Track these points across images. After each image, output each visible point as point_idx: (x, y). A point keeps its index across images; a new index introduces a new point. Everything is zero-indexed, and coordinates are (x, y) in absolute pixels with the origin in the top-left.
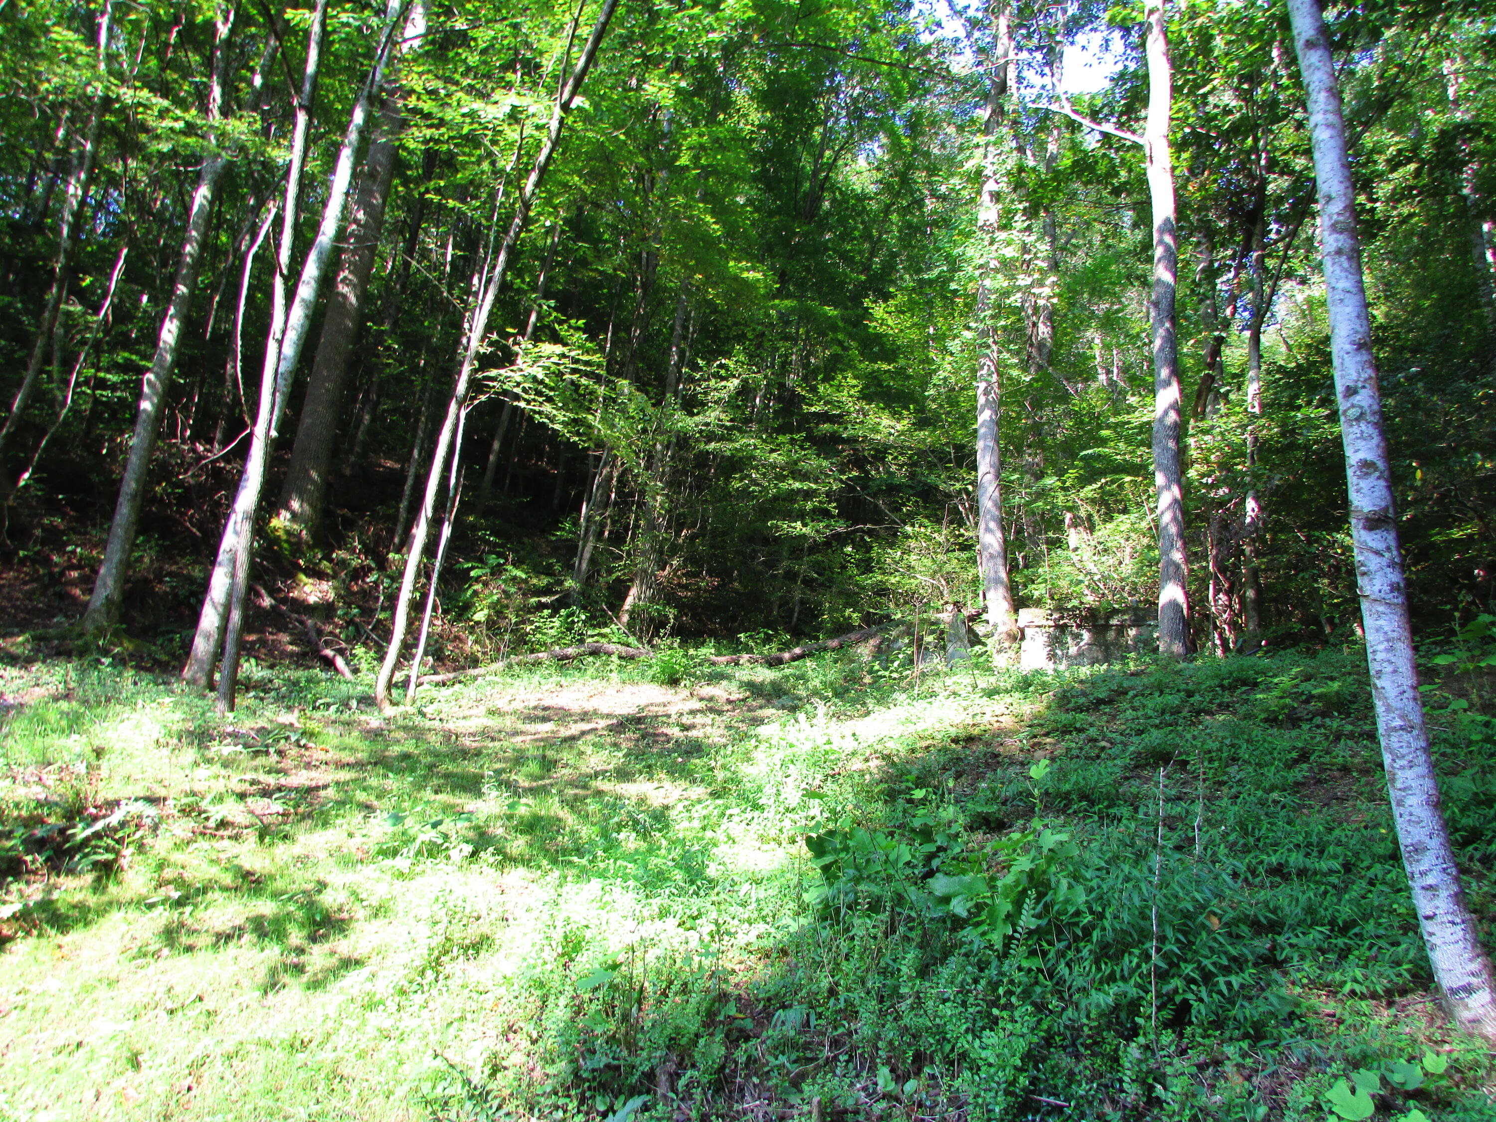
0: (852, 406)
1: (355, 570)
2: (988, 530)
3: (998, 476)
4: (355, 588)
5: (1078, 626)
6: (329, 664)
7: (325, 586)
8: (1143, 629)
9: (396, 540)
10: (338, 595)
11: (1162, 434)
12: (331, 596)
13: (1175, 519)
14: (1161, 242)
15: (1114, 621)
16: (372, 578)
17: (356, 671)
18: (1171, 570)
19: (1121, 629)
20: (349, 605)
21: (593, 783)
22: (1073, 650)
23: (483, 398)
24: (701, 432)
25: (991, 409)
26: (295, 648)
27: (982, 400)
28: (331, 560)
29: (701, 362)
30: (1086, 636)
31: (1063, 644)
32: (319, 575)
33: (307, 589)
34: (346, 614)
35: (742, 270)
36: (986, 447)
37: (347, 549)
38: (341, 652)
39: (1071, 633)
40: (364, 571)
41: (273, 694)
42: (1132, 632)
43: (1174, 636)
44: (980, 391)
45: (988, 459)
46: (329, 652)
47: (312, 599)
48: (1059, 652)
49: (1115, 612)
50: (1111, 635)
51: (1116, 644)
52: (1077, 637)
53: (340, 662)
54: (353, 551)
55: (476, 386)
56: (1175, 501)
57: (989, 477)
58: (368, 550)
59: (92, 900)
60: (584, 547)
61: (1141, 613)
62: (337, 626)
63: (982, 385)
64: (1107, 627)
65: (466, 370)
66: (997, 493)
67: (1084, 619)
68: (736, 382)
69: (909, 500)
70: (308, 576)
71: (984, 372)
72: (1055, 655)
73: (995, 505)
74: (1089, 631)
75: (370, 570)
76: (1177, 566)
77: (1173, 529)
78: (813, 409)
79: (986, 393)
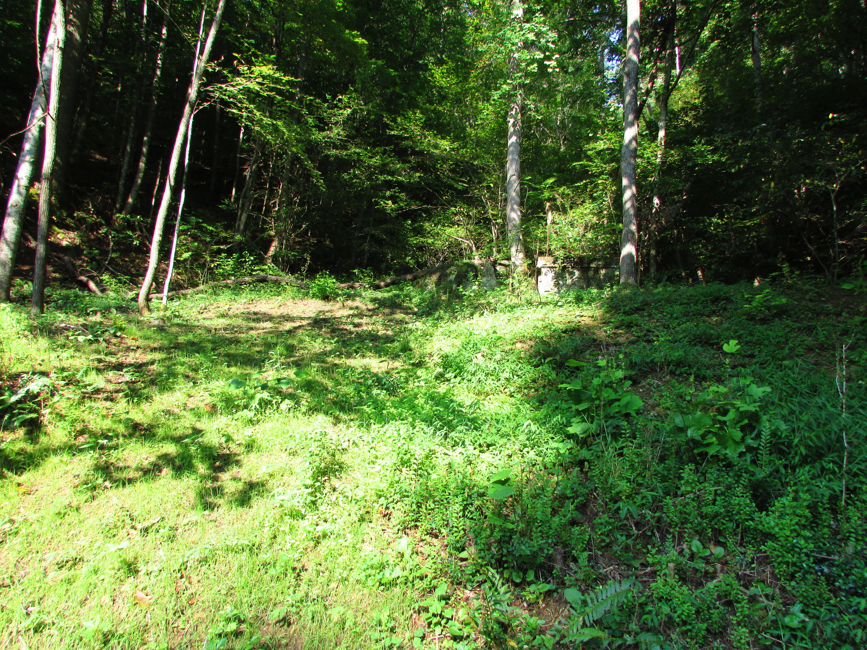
0: (417, 132)
1: (92, 225)
2: (512, 209)
3: (519, 177)
4: (92, 237)
5: (572, 268)
6: (84, 286)
7: (72, 235)
8: (610, 270)
9: (118, 206)
10: (83, 241)
11: (628, 154)
12: (78, 241)
13: (633, 206)
14: (632, 36)
15: (593, 265)
16: (103, 230)
17: (103, 291)
18: (630, 235)
19: (597, 270)
20: (91, 248)
21: (329, 359)
22: (569, 281)
23: (206, 104)
24: (326, 142)
25: (516, 135)
26: (57, 275)
27: (511, 130)
28: (73, 218)
29: (328, 97)
30: (577, 273)
31: (563, 278)
32: (67, 228)
33: (60, 236)
34: (90, 253)
35: (354, 37)
36: (513, 159)
37: (84, 211)
38: (92, 278)
39: (568, 271)
40: (98, 226)
41: (53, 304)
42: (603, 272)
43: (629, 274)
44: (510, 124)
45: (514, 167)
46: (84, 278)
47: (64, 243)
48: (561, 282)
49: (595, 260)
50: (591, 273)
51: (593, 278)
52: (572, 274)
53: (92, 285)
54: (88, 212)
55: (202, 96)
56: (634, 195)
57: (514, 177)
58: (98, 212)
59: (30, 448)
60: (241, 214)
61: (608, 261)
62: (84, 261)
63: (512, 121)
64: (589, 268)
65: (196, 83)
66: (518, 188)
67: (576, 263)
68: (349, 111)
69: (448, 192)
70: (60, 228)
71: (513, 112)
72: (558, 284)
73: (517, 195)
74: (578, 270)
75: (101, 225)
76: (633, 233)
77: (632, 212)
78: (393, 133)
79: (514, 125)
